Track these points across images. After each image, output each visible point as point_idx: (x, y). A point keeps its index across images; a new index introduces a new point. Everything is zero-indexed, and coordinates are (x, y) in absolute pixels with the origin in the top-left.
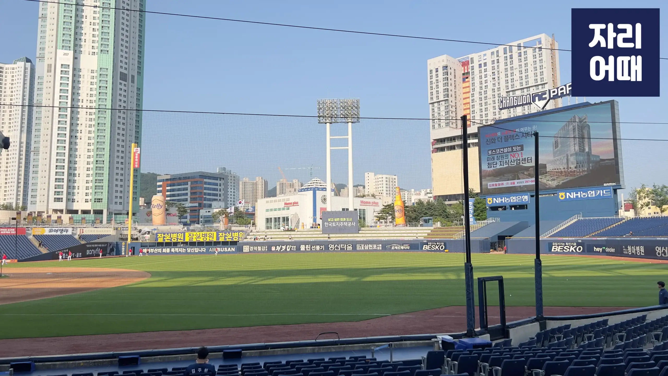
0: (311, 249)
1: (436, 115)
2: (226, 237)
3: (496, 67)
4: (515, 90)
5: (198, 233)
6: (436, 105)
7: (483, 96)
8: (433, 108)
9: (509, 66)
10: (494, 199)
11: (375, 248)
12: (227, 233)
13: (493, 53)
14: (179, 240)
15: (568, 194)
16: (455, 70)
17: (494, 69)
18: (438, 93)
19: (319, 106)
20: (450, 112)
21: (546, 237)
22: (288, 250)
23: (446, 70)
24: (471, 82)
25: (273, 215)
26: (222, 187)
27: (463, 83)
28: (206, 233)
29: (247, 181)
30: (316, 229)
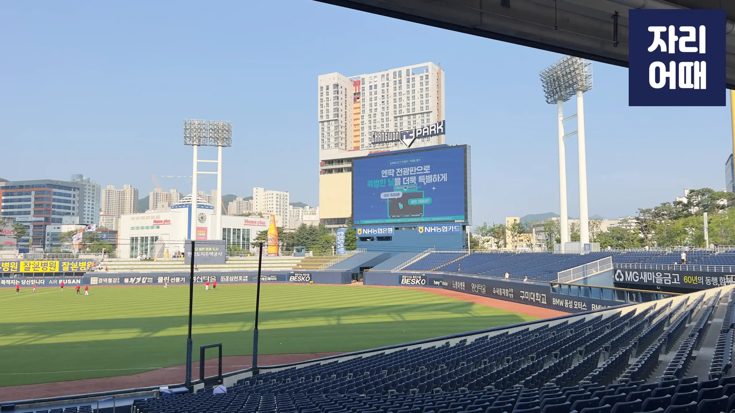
0: (170, 281)
1: (326, 134)
2: (71, 267)
3: (386, 91)
4: (402, 116)
5: (37, 262)
6: (326, 124)
7: (372, 119)
8: (323, 126)
9: (398, 91)
10: (364, 230)
11: (240, 280)
12: (73, 262)
13: (383, 76)
14: (12, 270)
15: (426, 228)
16: (346, 89)
17: (384, 93)
18: (328, 112)
19: (186, 126)
20: (340, 133)
21: (398, 270)
22: (144, 282)
23: (336, 89)
24: (361, 103)
25: (139, 234)
26: (77, 198)
27: (354, 103)
28: (46, 262)
29: (112, 190)
30: (179, 259)
